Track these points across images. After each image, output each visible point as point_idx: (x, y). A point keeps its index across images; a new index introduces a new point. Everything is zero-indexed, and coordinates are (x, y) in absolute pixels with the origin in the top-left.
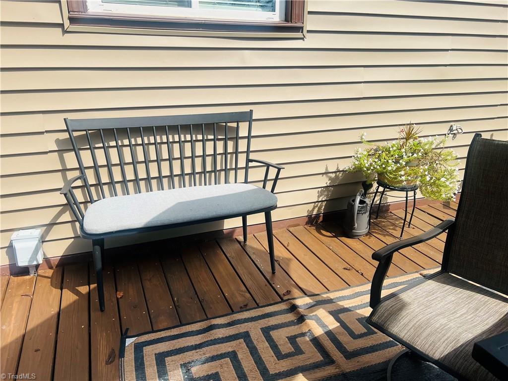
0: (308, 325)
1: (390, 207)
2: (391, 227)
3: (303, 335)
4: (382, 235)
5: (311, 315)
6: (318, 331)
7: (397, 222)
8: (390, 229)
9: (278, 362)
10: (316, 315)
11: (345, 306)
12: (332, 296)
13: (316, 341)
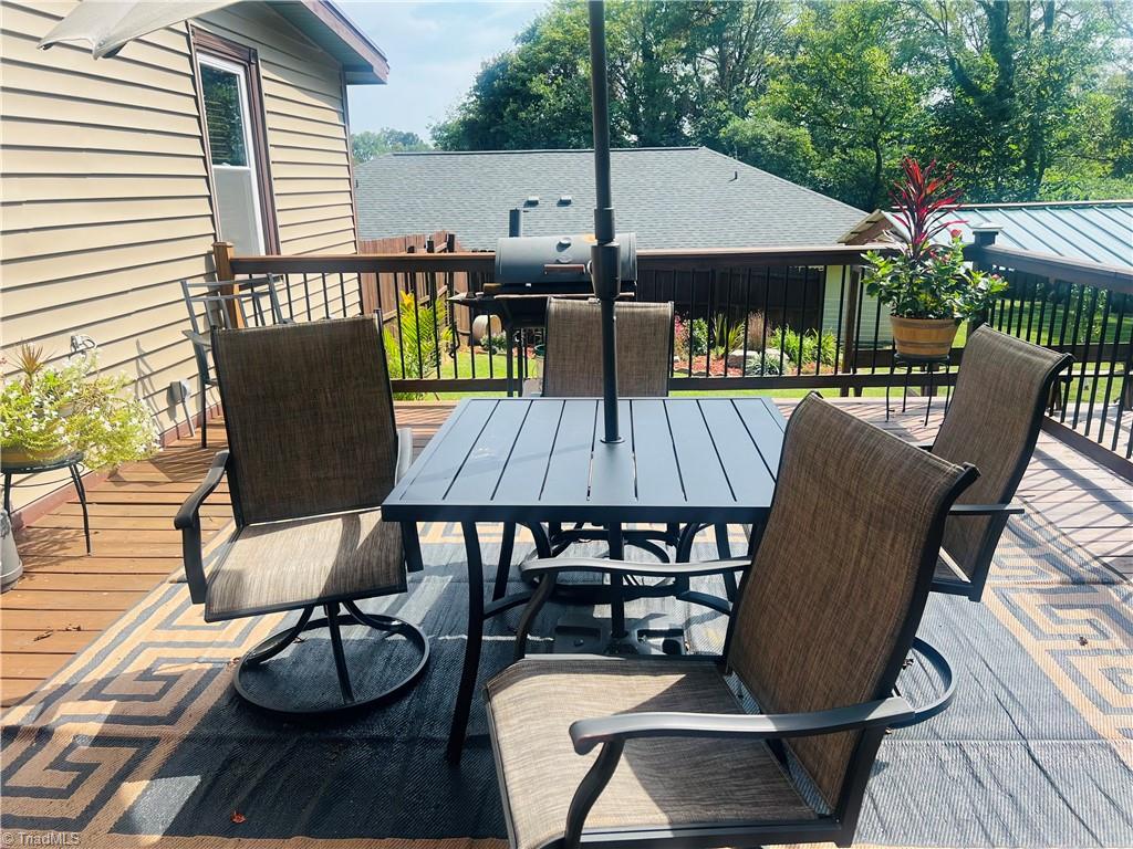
0: (68, 733)
1: (23, 518)
2: (56, 547)
3: (72, 747)
4: (51, 564)
5: (54, 720)
6: (94, 728)
7: (58, 537)
8: (54, 551)
9: (68, 801)
10: (62, 716)
11: (100, 678)
12: (60, 680)
13: (100, 741)
